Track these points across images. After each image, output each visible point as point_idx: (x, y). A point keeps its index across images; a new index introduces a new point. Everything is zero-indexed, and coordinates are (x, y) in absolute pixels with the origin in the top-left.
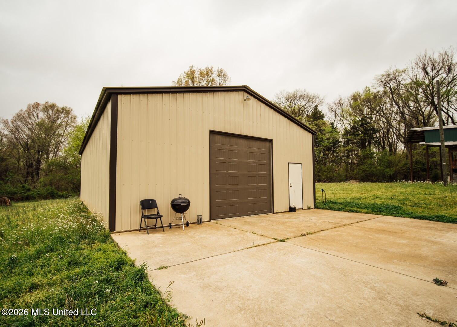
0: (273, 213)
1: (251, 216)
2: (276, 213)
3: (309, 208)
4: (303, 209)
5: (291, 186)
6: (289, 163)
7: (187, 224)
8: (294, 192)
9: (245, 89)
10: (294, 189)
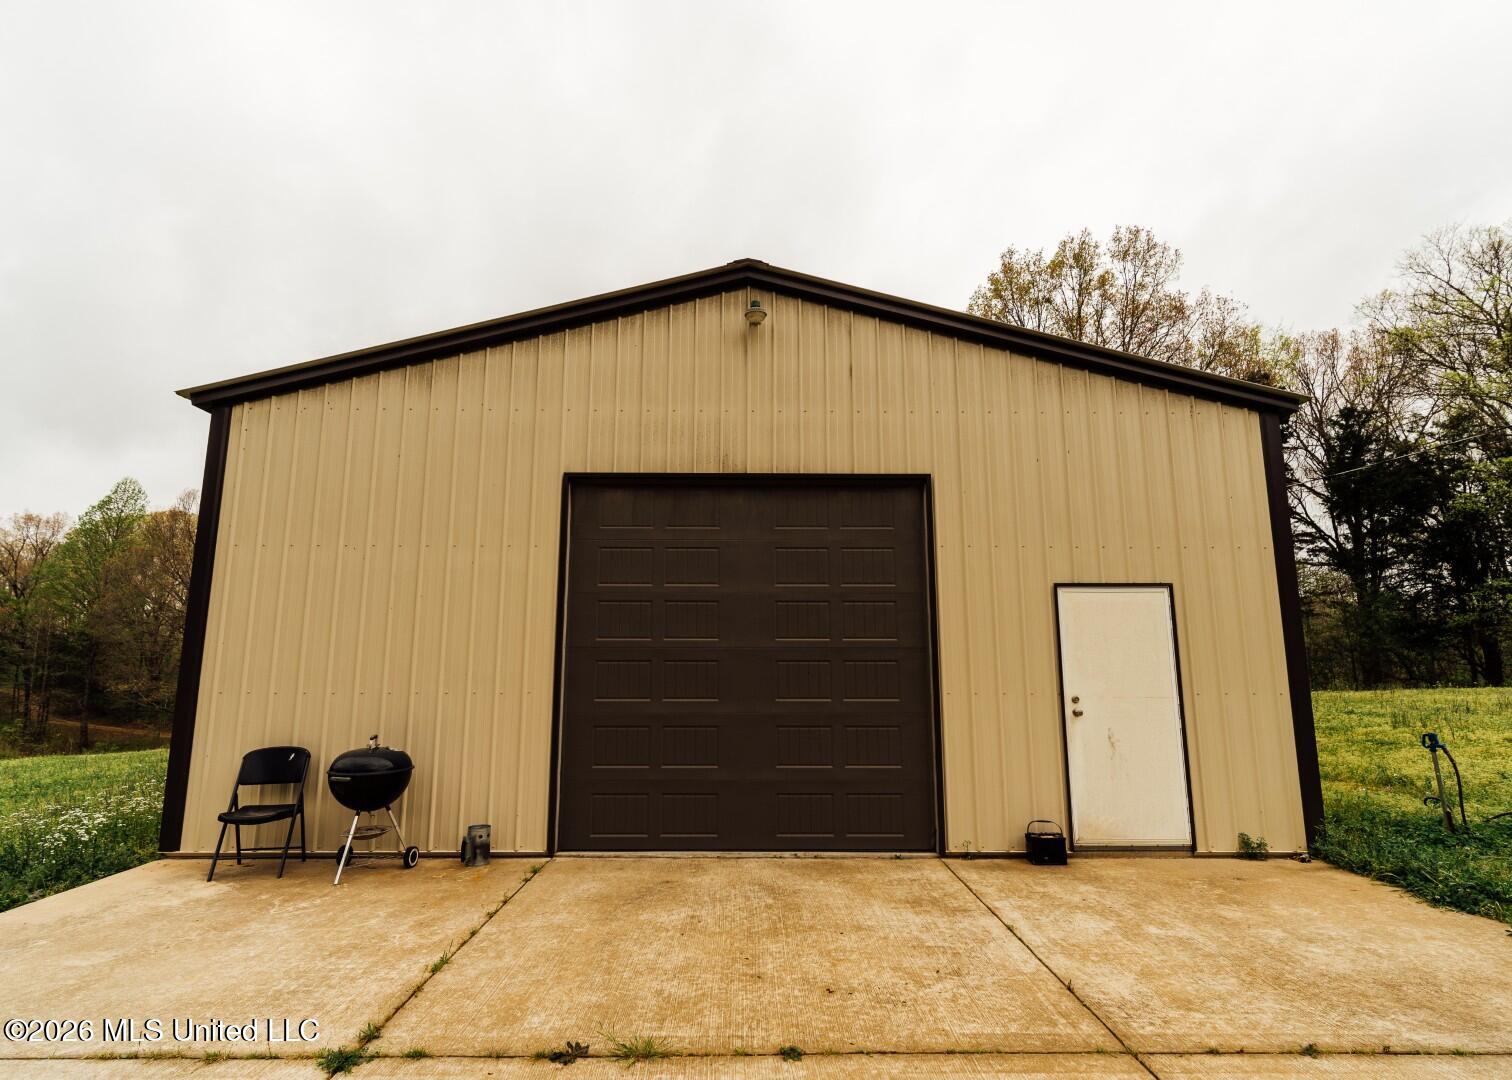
0: (943, 853)
1: (787, 854)
2: (965, 856)
3: (1250, 852)
4: (1201, 849)
5: (1081, 714)
6: (1057, 586)
7: (408, 859)
8: (1112, 744)
9: (751, 275)
10: (1109, 729)
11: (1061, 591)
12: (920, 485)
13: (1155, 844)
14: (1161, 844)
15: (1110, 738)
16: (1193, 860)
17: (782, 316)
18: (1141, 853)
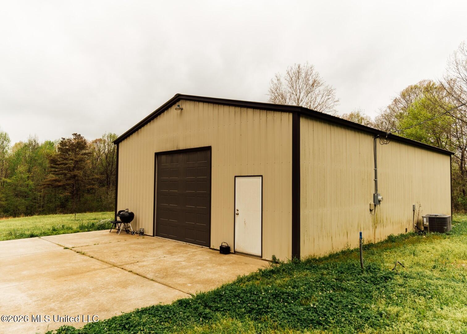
0: (210, 248)
2: (214, 249)
3: (275, 261)
5: (239, 214)
8: (245, 224)
9: (180, 97)
10: (245, 219)
11: (236, 178)
12: (209, 149)
13: (253, 254)
14: (254, 254)
15: (245, 222)
16: (260, 260)
17: (187, 106)
18: (250, 256)
